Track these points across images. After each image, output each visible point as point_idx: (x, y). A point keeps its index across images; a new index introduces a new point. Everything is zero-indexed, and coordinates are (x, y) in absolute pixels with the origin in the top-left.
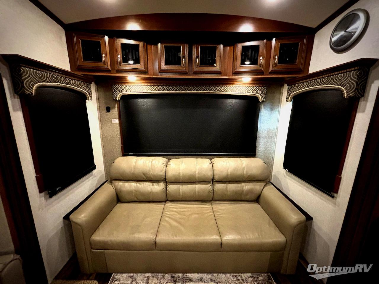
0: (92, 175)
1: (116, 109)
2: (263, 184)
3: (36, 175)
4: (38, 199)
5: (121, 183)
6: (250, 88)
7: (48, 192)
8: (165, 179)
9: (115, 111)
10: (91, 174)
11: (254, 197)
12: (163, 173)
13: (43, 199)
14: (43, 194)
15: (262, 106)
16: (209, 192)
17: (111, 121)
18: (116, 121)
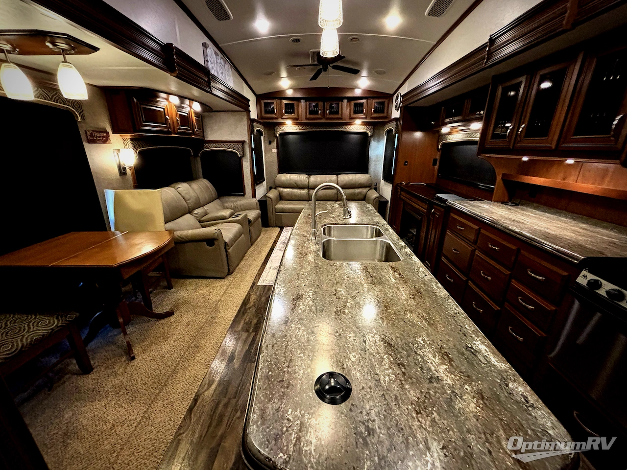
0: (263, 185)
1: (275, 142)
2: (368, 189)
5: (281, 189)
6: (362, 127)
8: (308, 186)
9: (274, 144)
10: (261, 184)
11: (361, 197)
12: (306, 183)
15: (372, 139)
16: (335, 194)
17: (271, 151)
18: (275, 150)
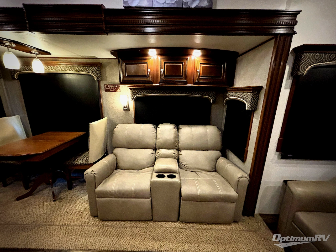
3: (280, 137)
4: (273, 155)
7: (282, 154)
13: (276, 156)
14: (278, 153)
